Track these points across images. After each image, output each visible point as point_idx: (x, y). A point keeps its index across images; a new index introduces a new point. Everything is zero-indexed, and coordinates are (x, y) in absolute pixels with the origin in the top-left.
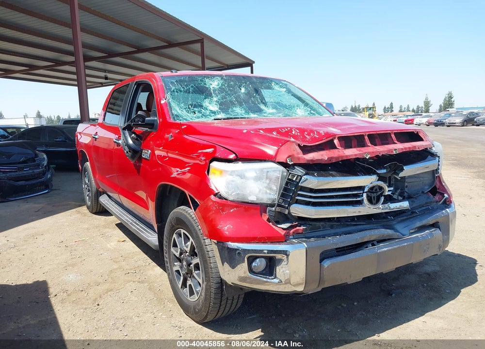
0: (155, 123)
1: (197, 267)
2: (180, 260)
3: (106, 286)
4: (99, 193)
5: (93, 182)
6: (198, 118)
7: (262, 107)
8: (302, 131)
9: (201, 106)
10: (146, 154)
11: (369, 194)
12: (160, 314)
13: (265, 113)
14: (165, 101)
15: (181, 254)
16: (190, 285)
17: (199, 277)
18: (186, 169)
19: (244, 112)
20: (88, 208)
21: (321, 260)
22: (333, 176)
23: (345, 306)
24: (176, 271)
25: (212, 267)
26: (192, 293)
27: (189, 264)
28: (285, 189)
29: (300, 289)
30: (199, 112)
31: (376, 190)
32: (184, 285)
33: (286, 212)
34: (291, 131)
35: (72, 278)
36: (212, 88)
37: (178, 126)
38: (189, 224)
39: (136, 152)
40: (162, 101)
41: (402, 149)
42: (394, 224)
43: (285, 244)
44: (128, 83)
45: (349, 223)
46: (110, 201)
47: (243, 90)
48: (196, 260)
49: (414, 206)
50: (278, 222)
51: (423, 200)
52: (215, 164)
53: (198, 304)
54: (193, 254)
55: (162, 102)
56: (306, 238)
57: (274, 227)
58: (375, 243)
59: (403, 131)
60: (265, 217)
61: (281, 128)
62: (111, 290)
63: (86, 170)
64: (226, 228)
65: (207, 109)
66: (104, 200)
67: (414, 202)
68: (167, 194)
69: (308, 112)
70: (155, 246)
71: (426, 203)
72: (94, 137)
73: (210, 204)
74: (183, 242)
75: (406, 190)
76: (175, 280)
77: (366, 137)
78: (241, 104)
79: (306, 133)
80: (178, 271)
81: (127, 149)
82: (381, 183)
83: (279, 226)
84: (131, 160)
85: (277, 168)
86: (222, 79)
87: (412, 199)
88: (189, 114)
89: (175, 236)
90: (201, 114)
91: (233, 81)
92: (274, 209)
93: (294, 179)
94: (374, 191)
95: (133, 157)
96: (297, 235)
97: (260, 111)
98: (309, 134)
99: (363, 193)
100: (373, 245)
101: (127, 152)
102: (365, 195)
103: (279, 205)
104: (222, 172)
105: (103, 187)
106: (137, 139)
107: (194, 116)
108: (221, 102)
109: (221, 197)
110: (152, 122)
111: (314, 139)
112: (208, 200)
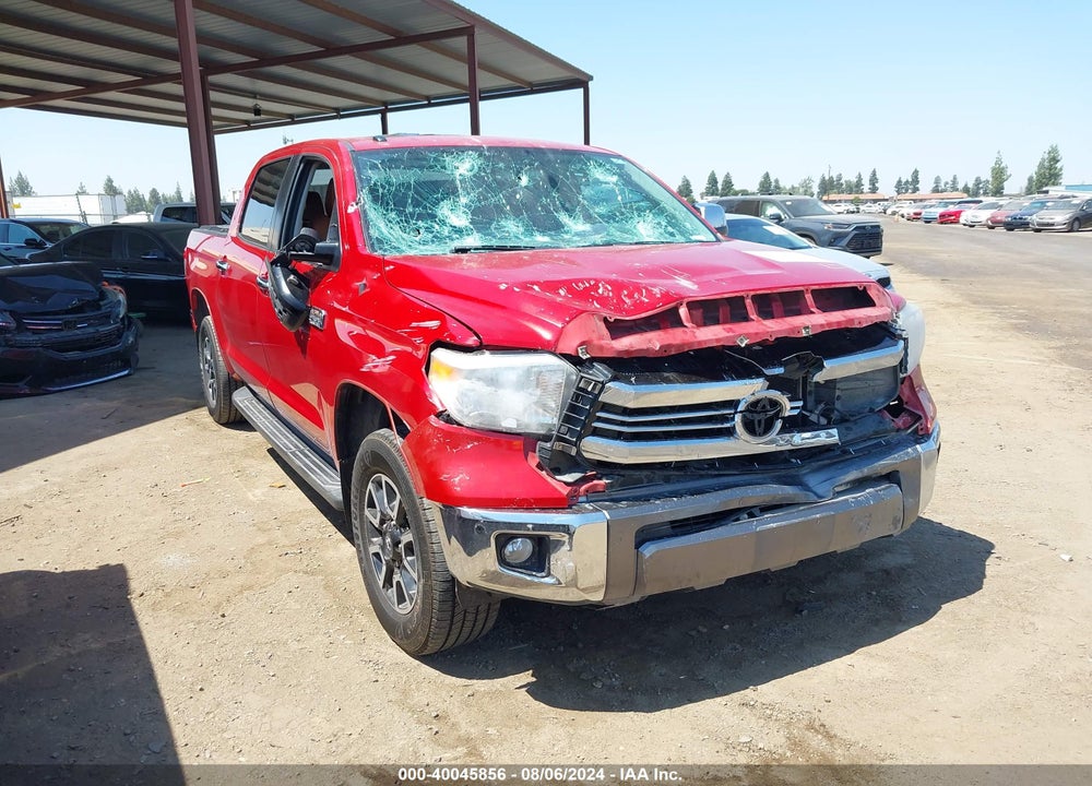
0: (336, 254)
1: (409, 548)
2: (380, 533)
3: (239, 580)
4: (233, 384)
5: (221, 359)
6: (425, 243)
7: (563, 218)
8: (618, 287)
9: (433, 217)
10: (317, 317)
11: (749, 415)
12: (342, 637)
13: (567, 233)
14: (355, 207)
15: (382, 522)
16: (398, 583)
17: (411, 568)
18: (388, 359)
19: (522, 229)
20: (212, 413)
21: (638, 546)
22: (668, 381)
23: (705, 630)
24: (374, 554)
25: (436, 551)
26: (401, 599)
27: (396, 543)
28: (572, 408)
29: (597, 597)
30: (428, 230)
31: (764, 406)
32: (388, 581)
33: (573, 452)
34: (596, 287)
35: (173, 560)
36: (458, 177)
37: (377, 263)
38: (393, 466)
39: (297, 313)
40: (350, 207)
41: (822, 325)
42: (805, 474)
43: (568, 513)
44: (288, 156)
45: (702, 472)
46: (255, 401)
47: (524, 181)
48: (407, 537)
49: (850, 437)
50: (557, 471)
51: (868, 426)
52: (440, 355)
53: (410, 620)
54: (403, 523)
55: (351, 210)
56: (612, 500)
57: (549, 479)
58: (756, 511)
59: (833, 286)
60: (533, 461)
61: (577, 281)
62: (250, 587)
63: (205, 334)
64: (457, 479)
65: (445, 224)
66: (241, 398)
67: (851, 429)
68: (359, 401)
69: (660, 230)
70: (337, 502)
71: (876, 433)
72: (219, 267)
73: (427, 433)
74: (386, 500)
75: (838, 405)
76: (371, 572)
77: (748, 302)
78: (517, 212)
79: (626, 292)
80: (377, 555)
81: (279, 306)
82: (775, 395)
83: (557, 477)
84: (287, 327)
85: (558, 366)
86: (480, 155)
87: (848, 424)
88: (405, 235)
89: (370, 486)
90: (430, 236)
91: (502, 160)
92: (549, 445)
93: (589, 389)
94: (758, 409)
95: (291, 322)
96: (595, 496)
97: (558, 227)
98: (630, 296)
99: (736, 413)
100: (751, 515)
101: (280, 312)
102: (738, 418)
103: (560, 439)
104: (451, 371)
105: (240, 372)
106: (299, 286)
107: (417, 239)
108: (477, 208)
109: (449, 420)
110: (329, 253)
111: (639, 307)
112: (424, 424)
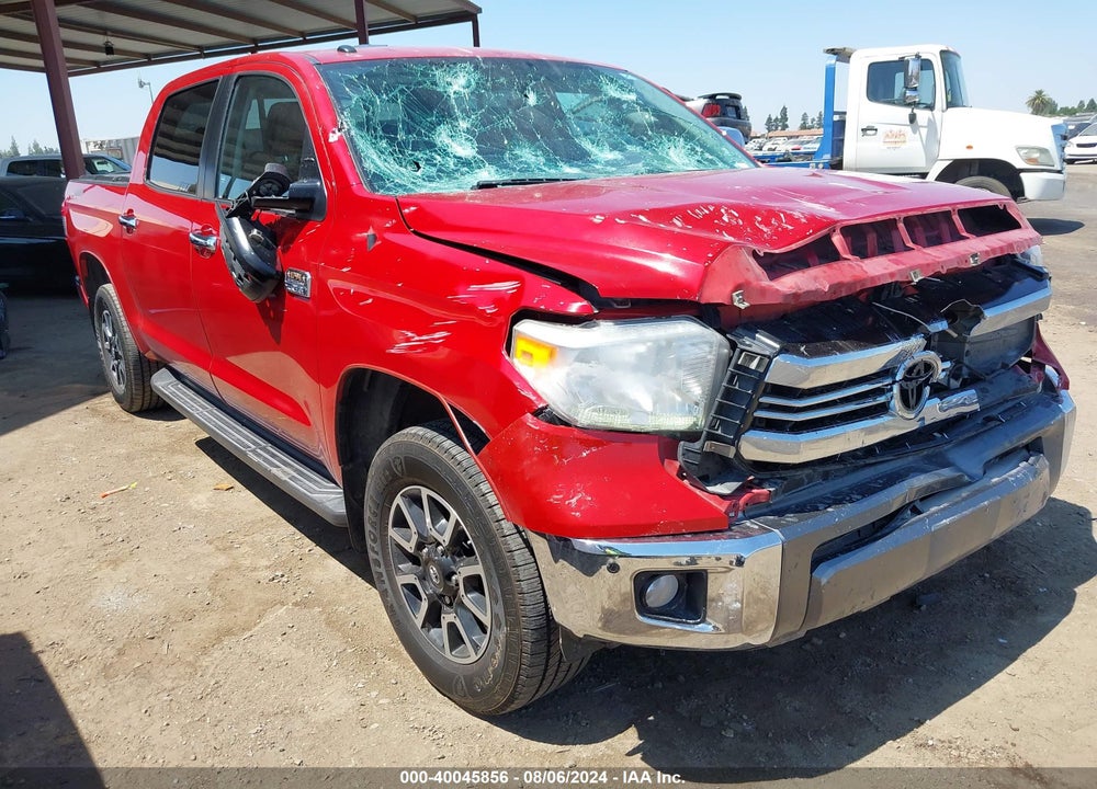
0: (317, 198)
1: (474, 584)
2: (415, 560)
3: (210, 623)
4: (145, 367)
5: (129, 335)
6: (430, 179)
7: (586, 145)
9: (431, 146)
10: (300, 282)
11: (904, 384)
12: (374, 694)
13: (596, 162)
14: (338, 134)
15: (420, 546)
16: (452, 626)
17: (483, 608)
18: (437, 335)
19: (542, 159)
20: (119, 400)
21: (813, 567)
22: (841, 350)
23: (820, 642)
24: (403, 585)
25: (525, 590)
27: (448, 575)
28: (728, 394)
29: (761, 638)
30: (430, 162)
31: (919, 371)
32: (433, 619)
33: (731, 453)
35: (112, 596)
36: (452, 96)
37: (392, 208)
38: (449, 479)
39: (267, 280)
40: (331, 135)
43: (730, 537)
44: (216, 78)
45: (862, 463)
46: (180, 386)
47: (532, 99)
48: (465, 570)
49: (987, 401)
50: (707, 480)
51: (1004, 386)
52: (526, 327)
53: (481, 674)
54: (460, 547)
55: (333, 138)
56: (773, 513)
57: (698, 492)
60: (672, 467)
62: (229, 632)
63: (103, 304)
64: (574, 501)
65: (447, 154)
66: (163, 383)
67: (988, 392)
68: (365, 389)
69: (697, 158)
70: (337, 517)
71: (1016, 393)
72: (125, 224)
73: (524, 439)
74: (428, 520)
75: (966, 360)
76: (402, 607)
78: (532, 140)
80: (412, 588)
81: (237, 271)
82: (931, 356)
83: (709, 488)
84: (249, 298)
85: (702, 336)
86: (476, 68)
87: (982, 385)
88: (401, 169)
89: (398, 500)
90: (434, 169)
91: (503, 74)
92: (697, 446)
93: (753, 366)
94: (914, 375)
95: (255, 287)
96: (756, 510)
97: (579, 157)
99: (894, 382)
100: (916, 511)
101: (240, 277)
102: (896, 389)
103: (711, 437)
104: (553, 351)
105: (155, 350)
106: (268, 246)
107: (419, 173)
108: (481, 134)
109: (555, 420)
110: (309, 195)
112: (518, 427)
